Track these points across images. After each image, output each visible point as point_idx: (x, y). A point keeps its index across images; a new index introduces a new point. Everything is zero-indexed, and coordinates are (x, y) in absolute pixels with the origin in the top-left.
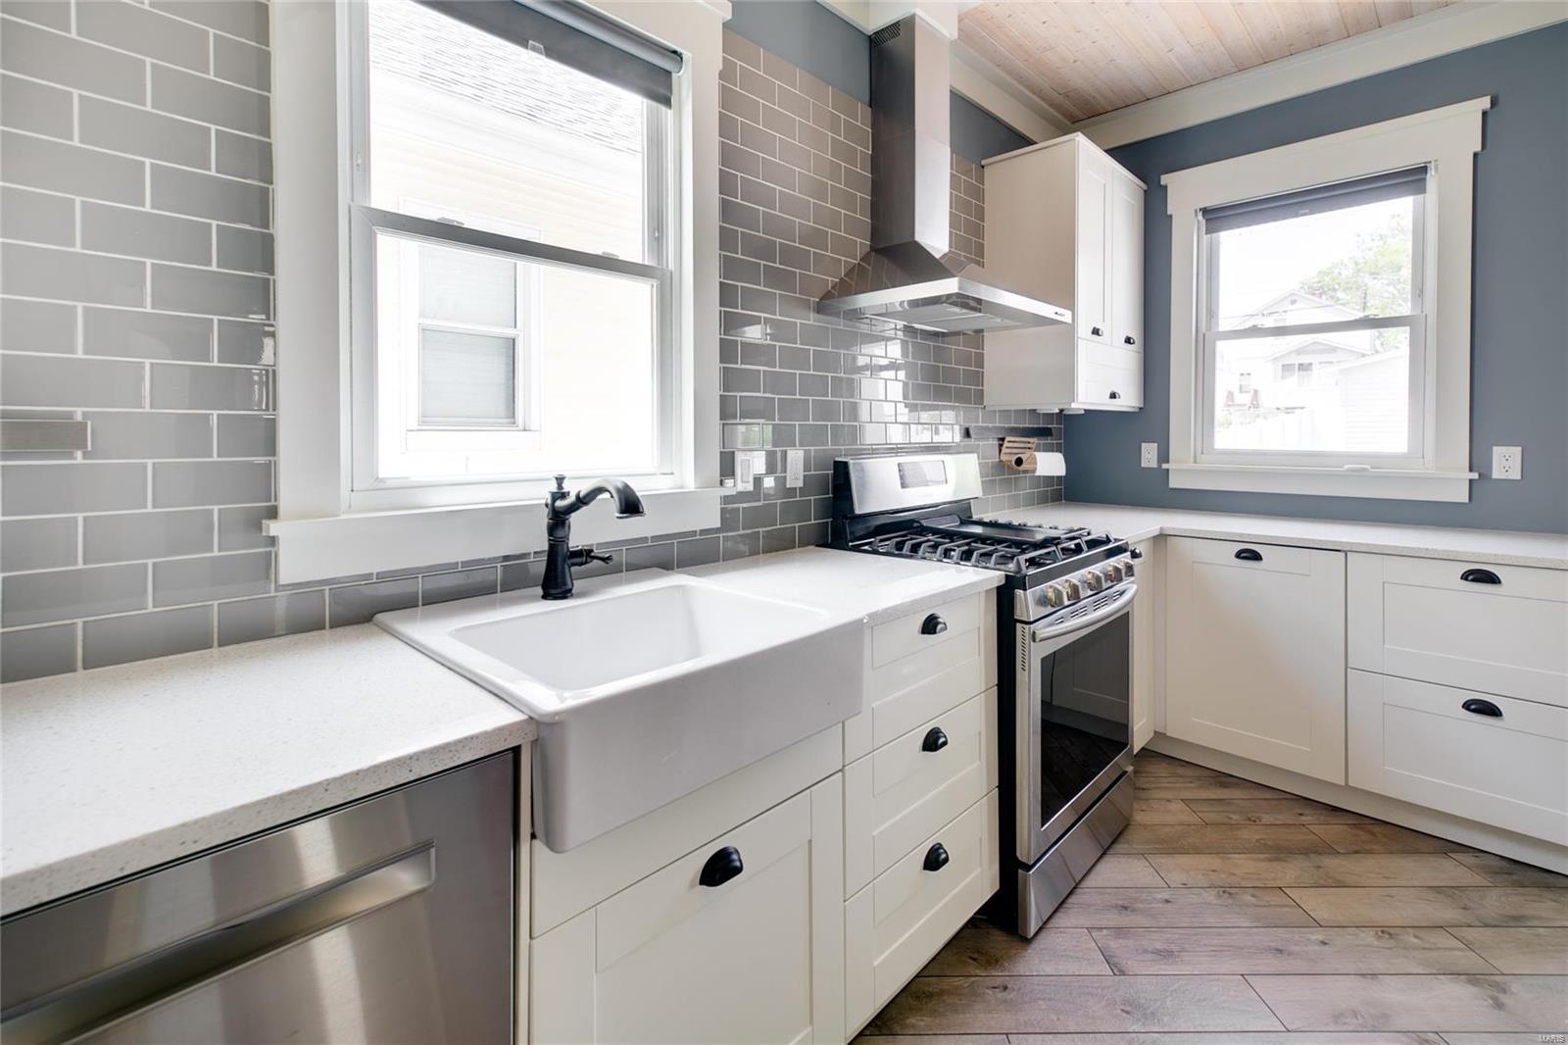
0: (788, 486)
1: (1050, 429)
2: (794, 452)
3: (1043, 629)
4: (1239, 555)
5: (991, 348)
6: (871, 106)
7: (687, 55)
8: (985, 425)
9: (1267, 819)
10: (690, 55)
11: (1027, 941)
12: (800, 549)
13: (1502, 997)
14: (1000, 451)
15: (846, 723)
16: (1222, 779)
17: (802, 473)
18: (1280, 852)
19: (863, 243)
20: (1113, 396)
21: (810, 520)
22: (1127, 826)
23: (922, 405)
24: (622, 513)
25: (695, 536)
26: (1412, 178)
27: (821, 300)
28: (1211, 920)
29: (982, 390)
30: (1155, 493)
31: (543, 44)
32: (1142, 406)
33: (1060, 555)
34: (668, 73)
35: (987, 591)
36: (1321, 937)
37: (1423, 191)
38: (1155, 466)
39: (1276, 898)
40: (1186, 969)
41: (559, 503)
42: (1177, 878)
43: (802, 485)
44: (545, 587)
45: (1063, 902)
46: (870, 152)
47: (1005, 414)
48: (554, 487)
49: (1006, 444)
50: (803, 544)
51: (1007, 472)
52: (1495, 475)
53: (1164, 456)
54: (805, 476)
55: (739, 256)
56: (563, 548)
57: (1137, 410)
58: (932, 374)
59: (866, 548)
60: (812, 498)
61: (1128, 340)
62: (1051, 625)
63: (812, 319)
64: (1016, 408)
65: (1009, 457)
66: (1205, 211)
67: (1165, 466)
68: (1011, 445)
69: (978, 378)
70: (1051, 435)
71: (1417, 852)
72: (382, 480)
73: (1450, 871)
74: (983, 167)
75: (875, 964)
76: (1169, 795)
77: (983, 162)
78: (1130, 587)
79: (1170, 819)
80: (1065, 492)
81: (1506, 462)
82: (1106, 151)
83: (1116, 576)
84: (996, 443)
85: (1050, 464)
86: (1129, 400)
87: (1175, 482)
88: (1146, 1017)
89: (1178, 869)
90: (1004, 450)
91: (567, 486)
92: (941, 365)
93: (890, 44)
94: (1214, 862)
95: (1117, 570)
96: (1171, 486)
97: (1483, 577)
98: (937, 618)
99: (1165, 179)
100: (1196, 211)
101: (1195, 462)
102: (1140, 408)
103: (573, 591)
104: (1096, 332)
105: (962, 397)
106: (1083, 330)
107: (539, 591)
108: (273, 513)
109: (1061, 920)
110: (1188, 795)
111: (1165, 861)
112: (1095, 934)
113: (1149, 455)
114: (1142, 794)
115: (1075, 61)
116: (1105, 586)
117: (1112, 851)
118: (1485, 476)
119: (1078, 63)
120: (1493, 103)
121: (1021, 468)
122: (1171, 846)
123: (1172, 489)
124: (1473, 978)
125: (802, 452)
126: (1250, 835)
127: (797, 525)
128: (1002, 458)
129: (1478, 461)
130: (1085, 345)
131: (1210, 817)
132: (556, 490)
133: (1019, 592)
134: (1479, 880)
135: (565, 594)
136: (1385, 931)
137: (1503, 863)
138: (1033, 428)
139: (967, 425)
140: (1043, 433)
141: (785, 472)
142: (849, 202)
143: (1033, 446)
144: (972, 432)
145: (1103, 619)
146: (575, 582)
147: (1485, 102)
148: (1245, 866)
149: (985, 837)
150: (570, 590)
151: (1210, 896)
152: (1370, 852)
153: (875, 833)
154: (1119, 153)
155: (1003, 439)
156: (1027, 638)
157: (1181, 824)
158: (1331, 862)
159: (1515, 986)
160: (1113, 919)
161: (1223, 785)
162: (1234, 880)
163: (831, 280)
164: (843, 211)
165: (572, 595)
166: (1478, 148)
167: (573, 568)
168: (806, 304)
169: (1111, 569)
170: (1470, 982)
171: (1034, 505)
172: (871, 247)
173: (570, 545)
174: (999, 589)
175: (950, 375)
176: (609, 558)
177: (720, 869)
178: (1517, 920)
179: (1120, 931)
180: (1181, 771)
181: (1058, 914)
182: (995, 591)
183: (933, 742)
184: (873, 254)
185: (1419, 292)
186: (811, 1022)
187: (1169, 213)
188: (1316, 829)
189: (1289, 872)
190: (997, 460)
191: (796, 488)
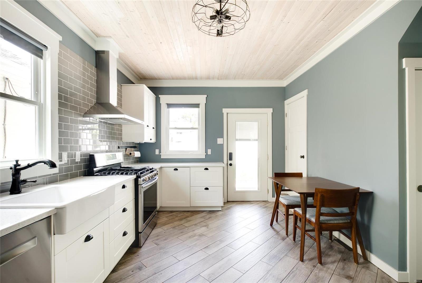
0: (76, 161)
1: (136, 146)
2: (78, 153)
3: (144, 186)
4: (174, 170)
5: (124, 128)
6: (96, 68)
7: (48, 47)
8: (123, 145)
9: (179, 215)
10: (50, 47)
11: (141, 247)
12: (79, 177)
13: (208, 227)
14: (126, 151)
15: (110, 207)
16: (172, 212)
18: (181, 220)
19: (94, 101)
20: (151, 139)
21: (82, 170)
22: (156, 224)
23: (108, 141)
24: (50, 167)
25: (51, 175)
26: (197, 106)
27: (84, 114)
28: (172, 232)
29: (122, 137)
30: (158, 160)
31: (3, 35)
32: (155, 141)
33: (145, 172)
34: (42, 50)
35: (133, 179)
36: (187, 229)
37: (199, 108)
38: (158, 154)
39: (181, 226)
40: (169, 240)
41: (18, 167)
42: (166, 229)
43: (80, 161)
44: (10, 191)
45: (146, 239)
46: (96, 79)
47: (127, 143)
48: (15, 163)
49: (127, 150)
50: (80, 176)
51: (127, 156)
52: (208, 154)
53: (160, 152)
54: (81, 159)
55: (63, 101)
56: (18, 180)
58: (111, 133)
59: (99, 175)
60: (82, 164)
61: (153, 128)
62: (145, 185)
64: (129, 142)
65: (128, 153)
66: (167, 104)
67: (160, 154)
68: (128, 150)
69: (121, 134)
70: (136, 148)
71: (199, 213)
73: (203, 214)
75: (115, 256)
76: (163, 217)
77: (122, 85)
78: (157, 177)
79: (164, 220)
80: (139, 160)
81: (209, 152)
82: (148, 87)
83: (155, 175)
84: (125, 150)
85: (137, 154)
86: (153, 141)
87: (162, 157)
88: (163, 249)
89: (165, 227)
90: (127, 151)
91: (19, 163)
92: (113, 131)
93: (102, 55)
94: (172, 224)
95: (155, 174)
96: (161, 158)
97: (207, 169)
98: (125, 185)
99: (160, 96)
100: (165, 104)
101: (166, 153)
102: (155, 142)
103: (22, 192)
104: (148, 126)
105: (118, 139)
106: (146, 126)
107: (9, 193)
109: (147, 242)
110: (166, 216)
111: (164, 227)
112: (153, 242)
113: (157, 152)
114: (158, 218)
115: (143, 68)
116: (154, 177)
117: (154, 229)
118: (207, 154)
119: (143, 69)
120: (207, 96)
121: (131, 155)
122: (165, 224)
123: (162, 159)
124: (205, 226)
125: (80, 152)
126: (177, 219)
127: (78, 171)
129: (206, 152)
130: (146, 129)
131: (170, 218)
132: (15, 164)
133: (139, 179)
134: (206, 214)
135: (19, 192)
136: (195, 225)
137: (209, 211)
138: (132, 146)
139: (119, 145)
140: (134, 147)
141: (75, 158)
142: (91, 90)
143: (133, 150)
144: (120, 147)
145: (153, 183)
146: (22, 189)
147: (206, 96)
148: (176, 223)
149: (133, 230)
150: (21, 191)
151: (172, 229)
152: (193, 215)
153: (115, 230)
154: (151, 88)
155: (126, 149)
156: (141, 188)
157: (166, 221)
158: (188, 219)
159: (210, 225)
160: (156, 238)
161: (172, 213)
162: (175, 226)
163: (87, 109)
164: (90, 92)
165: (21, 193)
166: (206, 103)
168: (80, 115)
169: (154, 174)
170: (205, 227)
171: (133, 163)
172: (96, 102)
173: (20, 179)
174: (135, 179)
175: (115, 134)
176: (36, 181)
177: (88, 238)
178: (210, 218)
179: (157, 239)
180: (165, 213)
181: (146, 241)
182: (134, 180)
183: (124, 210)
184: (97, 104)
185: (199, 124)
186: (104, 269)
187: (160, 103)
188: (186, 215)
189: (183, 222)
190: (125, 154)
191: (78, 162)
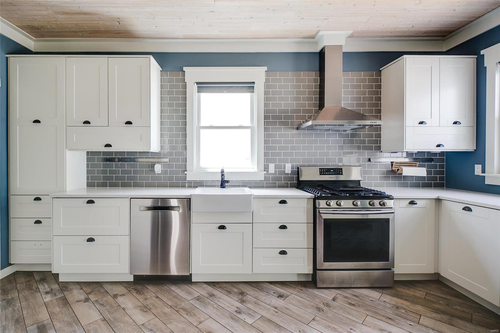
0: (286, 172)
1: (433, 158)
2: (288, 165)
4: (464, 209)
11: (317, 288)
14: (392, 166)
17: (291, 170)
20: (439, 146)
21: (294, 181)
25: (258, 181)
27: (298, 126)
34: (253, 86)
35: (307, 198)
38: (480, 175)
43: (290, 172)
44: (221, 186)
45: (339, 288)
46: (319, 83)
49: (394, 164)
50: (291, 187)
55: (270, 120)
57: (474, 151)
61: (456, 123)
63: (295, 131)
67: (484, 175)
68: (396, 164)
69: (377, 142)
72: (200, 167)
74: (381, 71)
77: (380, 69)
85: (419, 172)
86: (471, 147)
87: (487, 182)
98: (285, 201)
99: (482, 52)
100: (497, 63)
102: (475, 150)
104: (422, 123)
105: (366, 148)
108: (186, 171)
109: (333, 290)
113: (478, 170)
125: (291, 165)
127: (289, 182)
128: (393, 169)
133: (317, 200)
135: (224, 187)
139: (369, 157)
141: (285, 169)
142: (309, 99)
143: (417, 165)
155: (393, 162)
156: (318, 212)
164: (307, 102)
167: (226, 184)
168: (293, 128)
172: (319, 109)
174: (314, 199)
182: (312, 199)
183: (282, 227)
184: (320, 111)
187: (485, 66)
